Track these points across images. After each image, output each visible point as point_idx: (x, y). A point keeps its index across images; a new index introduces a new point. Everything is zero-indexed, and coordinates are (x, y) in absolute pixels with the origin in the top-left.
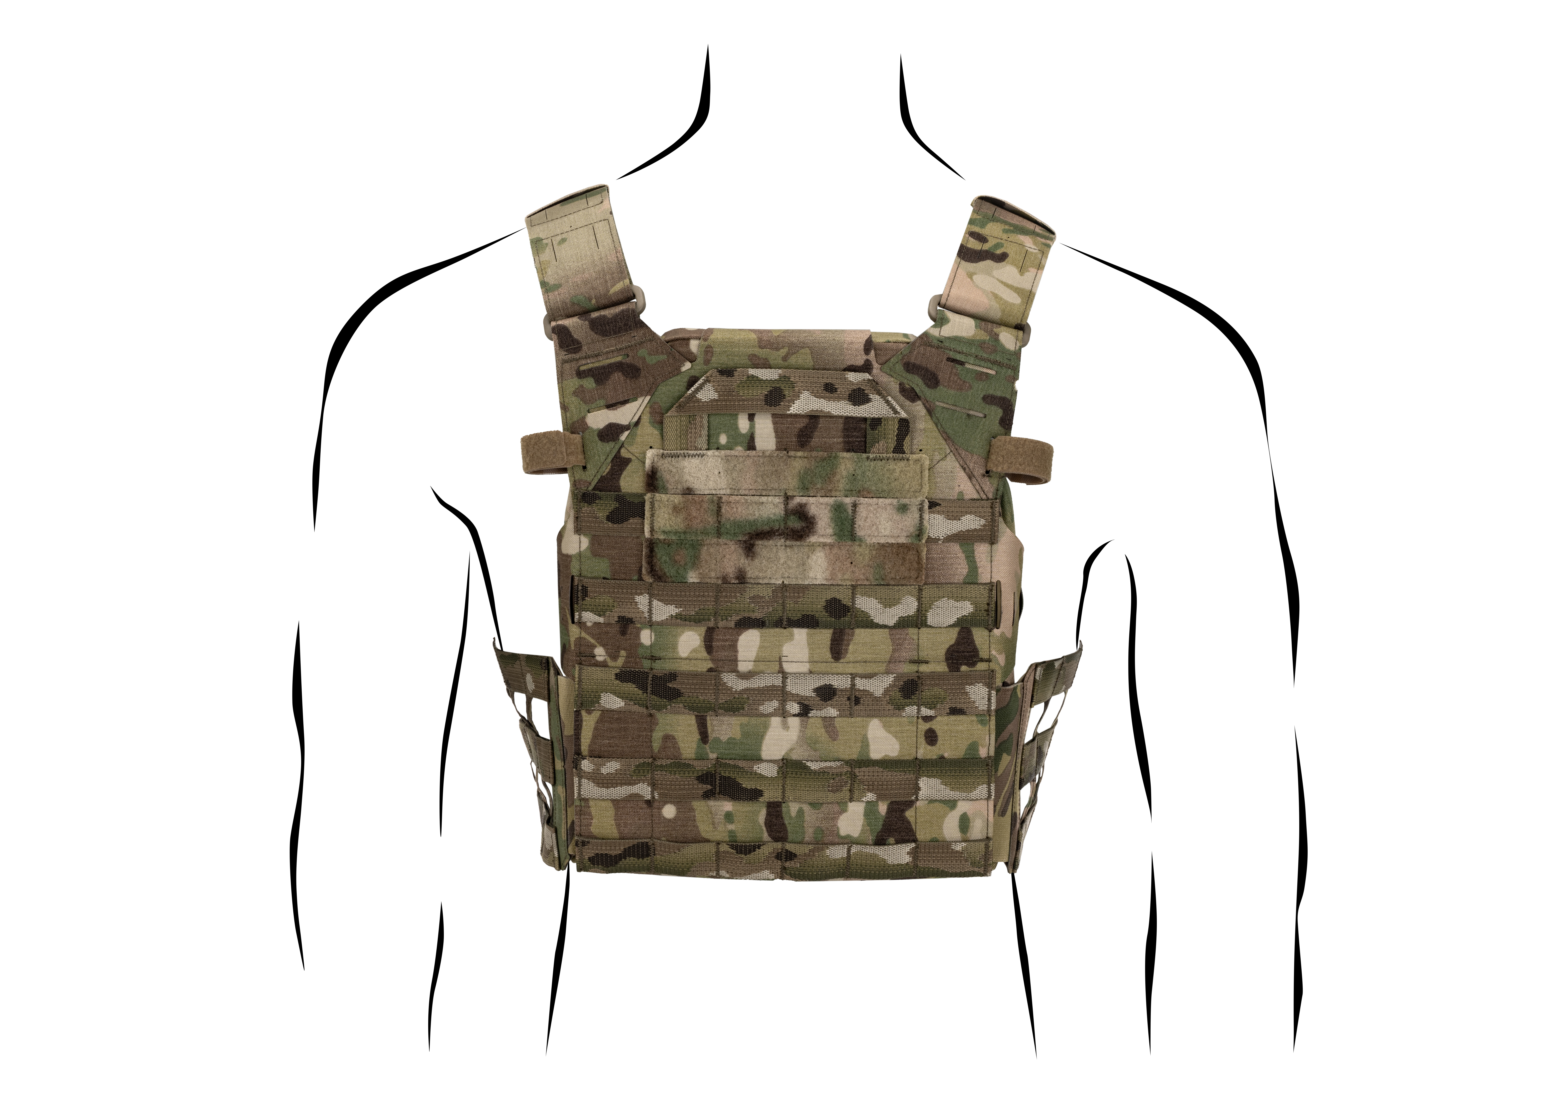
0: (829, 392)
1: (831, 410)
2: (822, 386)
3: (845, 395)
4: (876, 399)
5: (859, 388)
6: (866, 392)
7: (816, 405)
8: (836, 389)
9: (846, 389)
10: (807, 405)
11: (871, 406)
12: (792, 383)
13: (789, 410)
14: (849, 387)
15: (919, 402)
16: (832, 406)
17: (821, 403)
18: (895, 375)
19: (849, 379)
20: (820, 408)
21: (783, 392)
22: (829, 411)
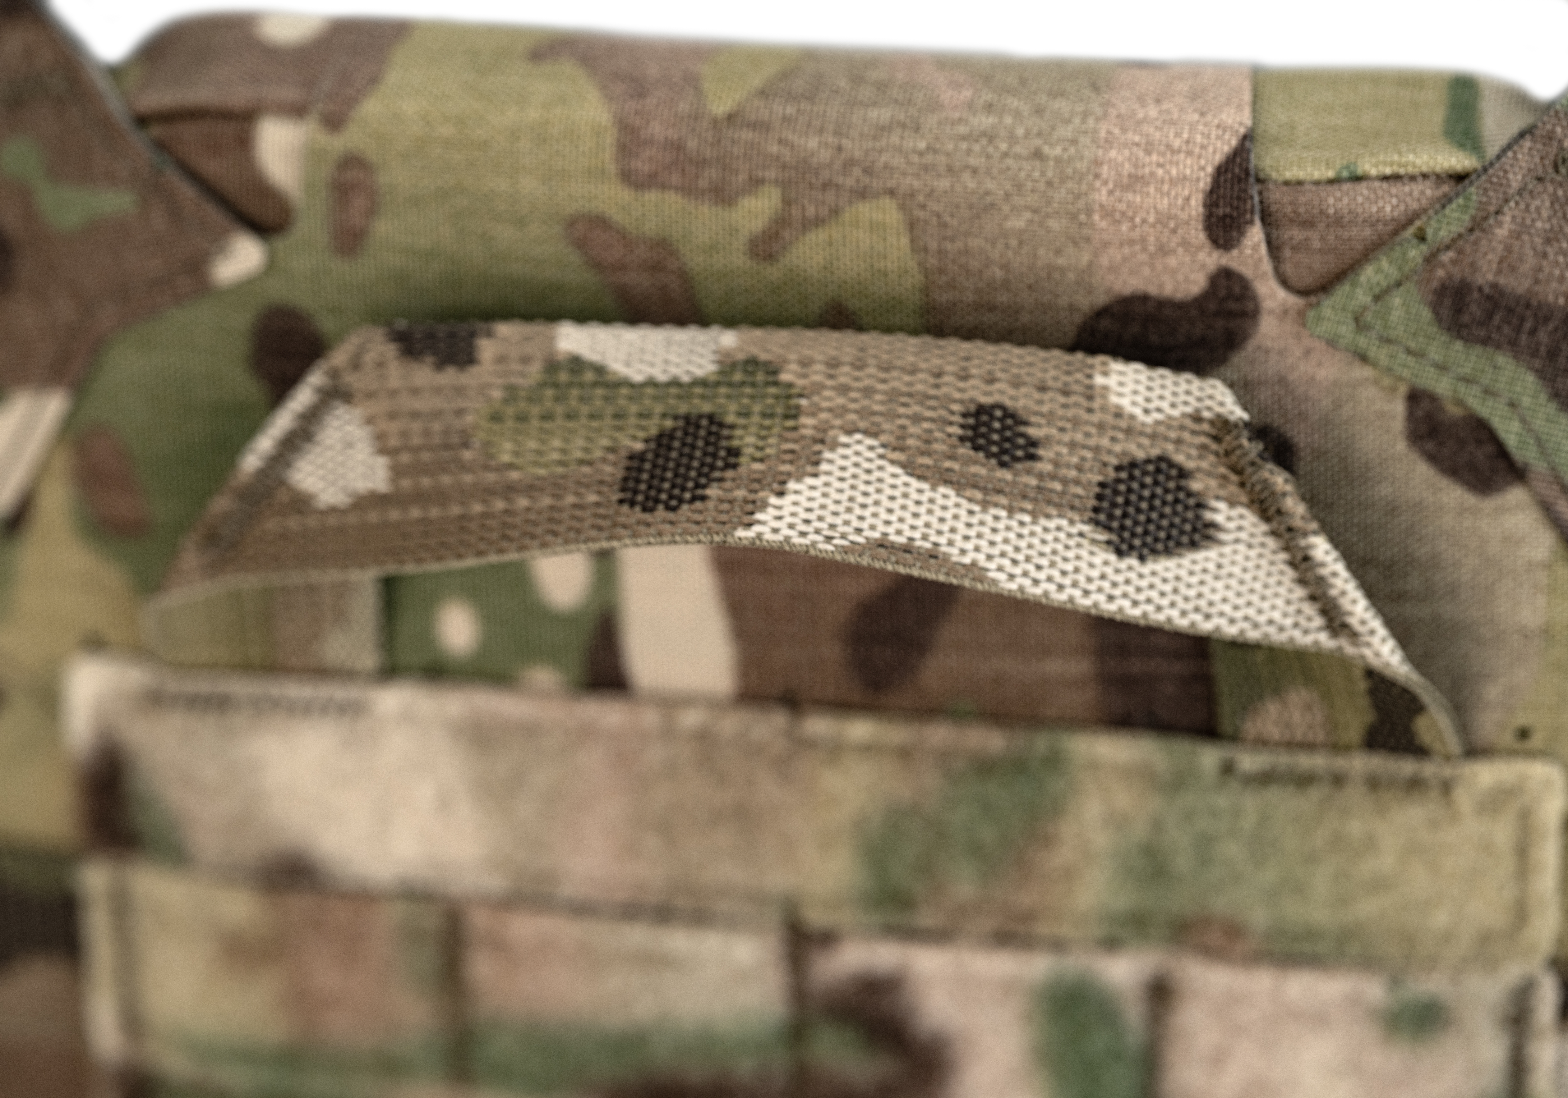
0: (989, 455)
1: (990, 557)
2: (957, 419)
3: (1077, 482)
4: (1243, 535)
5: (1161, 459)
6: (1196, 485)
7: (907, 515)
8: (1033, 443)
9: (1089, 455)
10: (858, 511)
11: (1211, 566)
12: (788, 393)
13: (749, 525)
14: (1105, 442)
15: (1516, 495)
16: (998, 538)
17: (939, 513)
18: (1381, 354)
19: (1114, 399)
20: (925, 537)
21: (730, 438)
22: (974, 564)
